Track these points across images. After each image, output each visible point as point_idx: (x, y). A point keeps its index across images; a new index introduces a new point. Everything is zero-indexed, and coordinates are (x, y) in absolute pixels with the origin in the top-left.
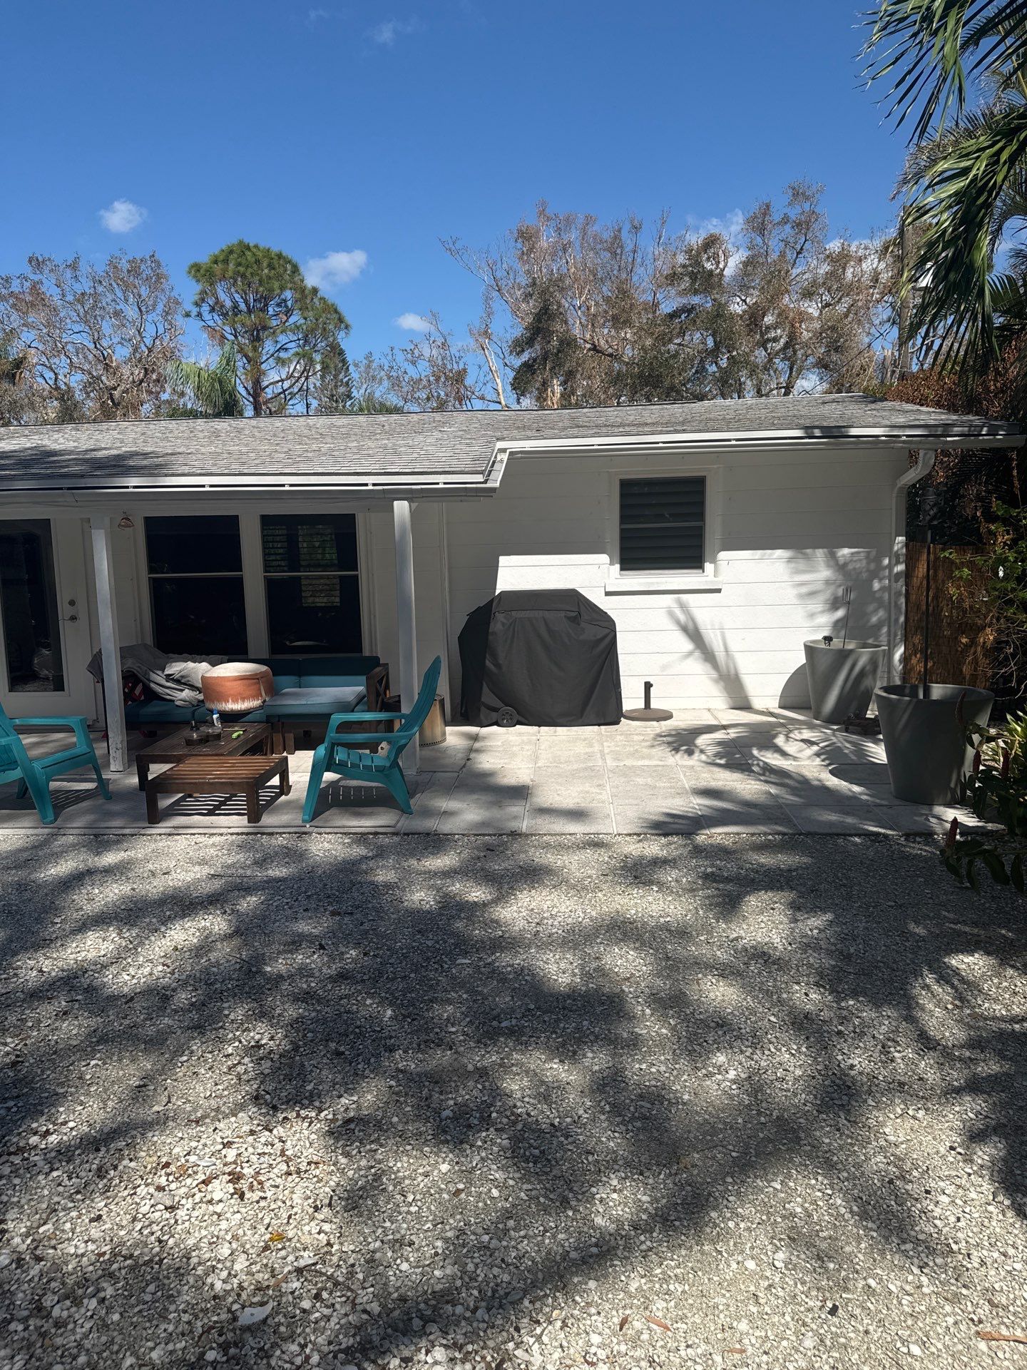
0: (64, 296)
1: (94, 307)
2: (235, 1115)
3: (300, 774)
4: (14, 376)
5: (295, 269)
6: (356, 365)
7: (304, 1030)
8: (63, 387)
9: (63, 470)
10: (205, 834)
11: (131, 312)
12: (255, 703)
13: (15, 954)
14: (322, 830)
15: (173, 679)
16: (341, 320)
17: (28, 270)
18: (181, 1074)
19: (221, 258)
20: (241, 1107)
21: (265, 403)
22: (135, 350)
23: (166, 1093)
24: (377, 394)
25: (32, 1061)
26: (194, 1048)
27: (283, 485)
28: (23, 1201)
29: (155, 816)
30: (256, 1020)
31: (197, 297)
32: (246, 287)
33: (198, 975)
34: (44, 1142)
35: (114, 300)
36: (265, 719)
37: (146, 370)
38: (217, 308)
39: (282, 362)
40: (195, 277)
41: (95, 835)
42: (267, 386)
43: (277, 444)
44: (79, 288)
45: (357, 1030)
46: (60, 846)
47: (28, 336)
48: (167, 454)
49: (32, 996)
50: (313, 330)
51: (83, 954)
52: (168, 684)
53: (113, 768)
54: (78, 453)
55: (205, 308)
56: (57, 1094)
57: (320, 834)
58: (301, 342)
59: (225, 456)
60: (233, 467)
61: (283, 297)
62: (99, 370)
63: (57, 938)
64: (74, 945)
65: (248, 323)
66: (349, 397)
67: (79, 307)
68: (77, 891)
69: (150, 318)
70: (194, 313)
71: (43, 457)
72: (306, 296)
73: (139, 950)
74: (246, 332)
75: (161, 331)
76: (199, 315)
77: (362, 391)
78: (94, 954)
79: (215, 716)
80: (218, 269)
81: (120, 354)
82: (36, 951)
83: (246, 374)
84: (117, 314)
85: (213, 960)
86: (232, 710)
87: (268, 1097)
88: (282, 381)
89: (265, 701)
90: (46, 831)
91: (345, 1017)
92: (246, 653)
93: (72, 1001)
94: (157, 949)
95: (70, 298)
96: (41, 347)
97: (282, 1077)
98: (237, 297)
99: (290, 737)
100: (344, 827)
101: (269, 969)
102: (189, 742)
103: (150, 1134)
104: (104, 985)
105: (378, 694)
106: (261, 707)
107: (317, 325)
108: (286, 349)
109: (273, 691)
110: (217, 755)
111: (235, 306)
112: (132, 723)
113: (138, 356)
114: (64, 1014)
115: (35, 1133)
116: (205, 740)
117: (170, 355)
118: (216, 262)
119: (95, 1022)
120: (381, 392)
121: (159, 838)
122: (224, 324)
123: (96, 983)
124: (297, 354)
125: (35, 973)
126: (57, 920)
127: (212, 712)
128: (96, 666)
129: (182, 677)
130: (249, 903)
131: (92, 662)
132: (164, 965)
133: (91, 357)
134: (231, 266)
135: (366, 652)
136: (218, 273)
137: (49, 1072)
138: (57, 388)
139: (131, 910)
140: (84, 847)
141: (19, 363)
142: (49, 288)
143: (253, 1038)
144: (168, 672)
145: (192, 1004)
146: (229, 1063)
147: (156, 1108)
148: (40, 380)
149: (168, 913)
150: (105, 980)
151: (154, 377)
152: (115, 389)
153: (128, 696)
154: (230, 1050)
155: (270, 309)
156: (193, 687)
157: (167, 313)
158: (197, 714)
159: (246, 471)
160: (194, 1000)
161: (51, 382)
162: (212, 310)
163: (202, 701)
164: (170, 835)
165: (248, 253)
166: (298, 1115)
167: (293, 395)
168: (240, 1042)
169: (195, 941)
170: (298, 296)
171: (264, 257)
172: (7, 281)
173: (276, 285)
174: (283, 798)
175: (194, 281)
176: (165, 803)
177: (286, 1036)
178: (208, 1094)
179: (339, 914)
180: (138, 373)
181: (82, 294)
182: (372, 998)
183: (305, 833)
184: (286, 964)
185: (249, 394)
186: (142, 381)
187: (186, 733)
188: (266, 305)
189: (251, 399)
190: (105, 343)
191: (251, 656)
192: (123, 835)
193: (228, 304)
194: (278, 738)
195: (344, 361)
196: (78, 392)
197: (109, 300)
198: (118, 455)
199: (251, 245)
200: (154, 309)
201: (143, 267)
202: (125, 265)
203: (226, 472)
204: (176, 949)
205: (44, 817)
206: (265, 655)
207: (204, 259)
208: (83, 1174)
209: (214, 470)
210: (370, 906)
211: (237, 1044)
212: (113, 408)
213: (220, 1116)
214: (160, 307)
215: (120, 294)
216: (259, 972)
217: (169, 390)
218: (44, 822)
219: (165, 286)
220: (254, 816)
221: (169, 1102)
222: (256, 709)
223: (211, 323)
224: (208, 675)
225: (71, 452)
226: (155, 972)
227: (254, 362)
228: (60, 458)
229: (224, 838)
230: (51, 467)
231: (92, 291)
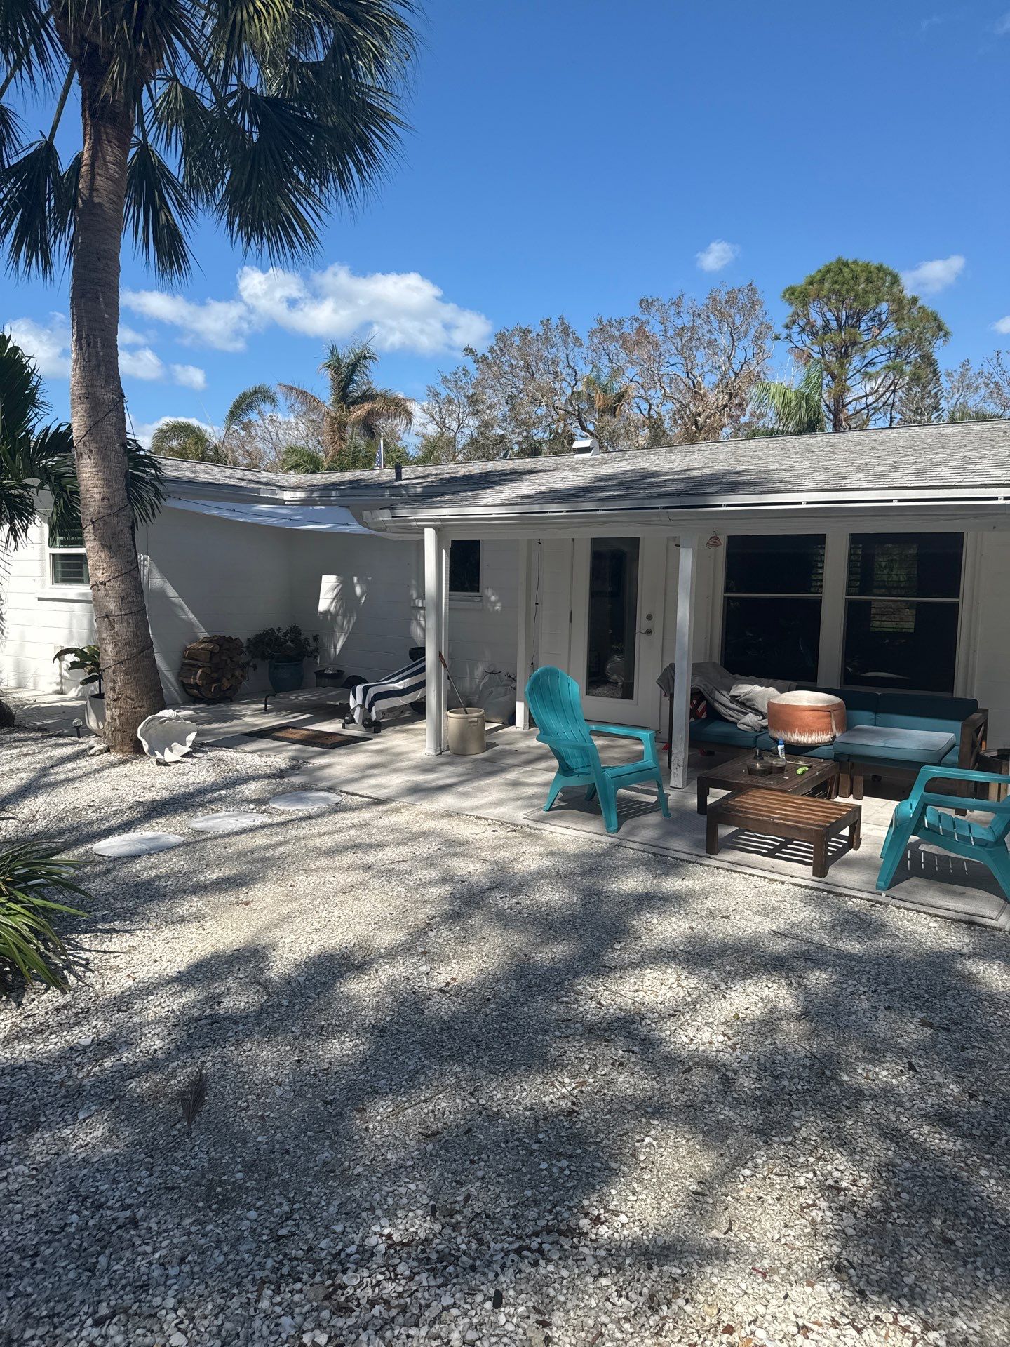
0: (665, 331)
1: (690, 340)
2: (811, 1285)
3: (871, 826)
4: (615, 408)
5: (895, 280)
6: (949, 375)
7: (897, 1185)
8: (656, 416)
9: (660, 490)
10: (765, 878)
11: (724, 341)
12: (826, 738)
13: (577, 976)
14: (902, 904)
15: (737, 701)
16: (940, 328)
17: (637, 311)
18: (743, 1193)
19: (818, 278)
20: (820, 1275)
21: (846, 419)
22: (723, 377)
23: (726, 1213)
24: (971, 404)
25: (587, 1115)
26: (759, 1161)
27: (891, 501)
28: (570, 1305)
29: (713, 846)
30: (833, 1147)
31: (788, 320)
32: (840, 305)
33: (762, 1060)
34: (594, 1231)
35: (710, 331)
36: (833, 757)
37: (731, 395)
38: (806, 329)
39: (869, 377)
40: (789, 300)
41: (654, 854)
42: (850, 403)
43: (879, 457)
44: (679, 323)
45: (971, 1213)
46: (622, 859)
47: (631, 372)
48: (760, 471)
49: (590, 1032)
50: (907, 341)
51: (641, 994)
52: (732, 706)
53: (672, 783)
54: (673, 474)
55: (796, 329)
56: (609, 1168)
57: (899, 908)
58: (892, 355)
59: (822, 471)
60: (832, 482)
61: (878, 310)
62: (687, 399)
63: (616, 967)
64: (632, 981)
65: (838, 340)
66: (936, 409)
67: (678, 340)
68: (637, 917)
69: (741, 344)
70: (784, 336)
71: (643, 478)
72: (902, 306)
73: (698, 1006)
74: (835, 350)
75: (750, 355)
76: (789, 337)
77: (953, 402)
78: (652, 998)
79: (780, 747)
80: (812, 290)
81: (708, 382)
82: (596, 977)
83: (829, 392)
84: (711, 343)
85: (780, 1046)
86: (798, 742)
87: (852, 1271)
88: (867, 396)
89: (834, 737)
90: (610, 840)
91: (952, 1184)
92: (814, 679)
93: (629, 1051)
94: (717, 1011)
95: (670, 333)
96: (641, 381)
97: (870, 1248)
98: (829, 315)
99: (860, 782)
100: (928, 905)
101: (846, 1078)
102: (752, 772)
103: (708, 1270)
104: (661, 1040)
105: (973, 745)
106: (831, 742)
107: (912, 335)
108: (874, 363)
109: (847, 725)
110: (780, 791)
111: (826, 325)
112: (694, 741)
113: (725, 381)
114: (620, 1065)
115: (586, 1214)
116: (769, 771)
117: (755, 379)
118: (811, 283)
119: (650, 1084)
120: (973, 402)
121: (716, 871)
122: (813, 344)
123: (654, 1035)
124: (888, 367)
125: (594, 1004)
126: (617, 946)
127: (777, 742)
128: (667, 681)
129: (748, 700)
130: (820, 978)
131: (663, 675)
132: (725, 1035)
133: (682, 386)
134: (827, 285)
135: (958, 693)
136: (812, 293)
137: (602, 1136)
138: (651, 417)
139: (689, 953)
140: (643, 865)
141: (620, 397)
142: (655, 329)
143: (830, 1173)
144: (734, 692)
145: (756, 1099)
146: (802, 1200)
147: (715, 1233)
148: (637, 411)
149: (728, 968)
150: (663, 1035)
151: (737, 402)
152: (699, 415)
153: (693, 713)
154: (802, 1181)
155: (863, 324)
156: (757, 712)
157: (758, 338)
158: (760, 743)
159: (849, 486)
160: (758, 1093)
161: (645, 413)
162: (803, 330)
163: (766, 728)
164: (727, 870)
165: (845, 270)
166: (896, 1321)
167: (876, 410)
168: (815, 1174)
169: (758, 1012)
170: (895, 307)
171: (862, 271)
172: (620, 323)
173: (872, 298)
174: (852, 852)
175: (787, 304)
176: (725, 831)
177: (873, 1186)
178: (777, 1237)
179: (931, 1026)
180: (723, 398)
181: (683, 328)
182: (988, 1167)
183: (880, 903)
184: (867, 1077)
185: (830, 411)
186: (726, 406)
187: (750, 761)
188: (859, 320)
189: (831, 417)
190: (696, 372)
191: (820, 685)
192: (681, 860)
193: (819, 323)
194: (844, 779)
195: (935, 372)
196: (667, 420)
197: (705, 332)
198: (711, 475)
199: (850, 261)
200: (745, 335)
201: (740, 296)
202: (723, 297)
203: (826, 487)
204: (737, 1017)
205: (608, 825)
206: (836, 686)
207: (799, 281)
208: (633, 1296)
209: (812, 486)
210: (973, 1026)
211: (810, 1175)
212: (697, 432)
213: (792, 1278)
214: (752, 332)
215: (715, 324)
216: (834, 1078)
217: (748, 413)
218: (609, 831)
219: (759, 310)
220: (820, 871)
221: (730, 1229)
222: (824, 744)
223: (799, 344)
224: (775, 701)
225: (666, 473)
226: (715, 1041)
227: (839, 380)
228: (657, 479)
229: (785, 887)
230: (650, 488)
231: (691, 325)
